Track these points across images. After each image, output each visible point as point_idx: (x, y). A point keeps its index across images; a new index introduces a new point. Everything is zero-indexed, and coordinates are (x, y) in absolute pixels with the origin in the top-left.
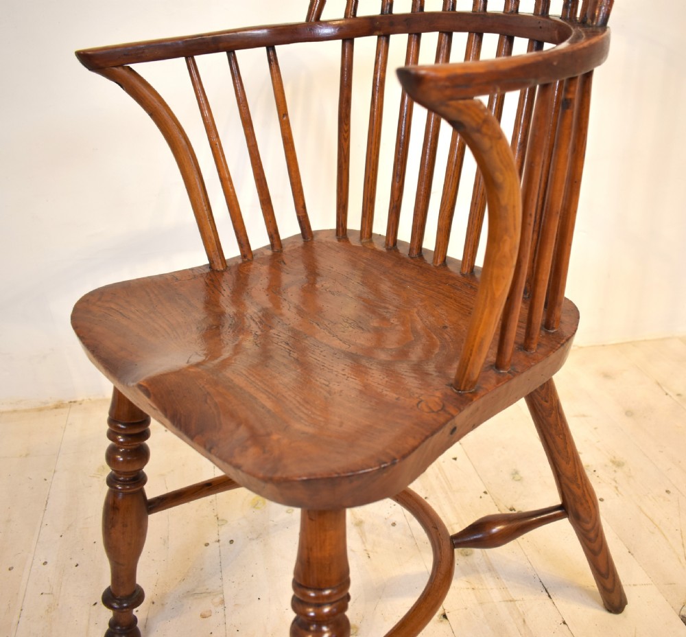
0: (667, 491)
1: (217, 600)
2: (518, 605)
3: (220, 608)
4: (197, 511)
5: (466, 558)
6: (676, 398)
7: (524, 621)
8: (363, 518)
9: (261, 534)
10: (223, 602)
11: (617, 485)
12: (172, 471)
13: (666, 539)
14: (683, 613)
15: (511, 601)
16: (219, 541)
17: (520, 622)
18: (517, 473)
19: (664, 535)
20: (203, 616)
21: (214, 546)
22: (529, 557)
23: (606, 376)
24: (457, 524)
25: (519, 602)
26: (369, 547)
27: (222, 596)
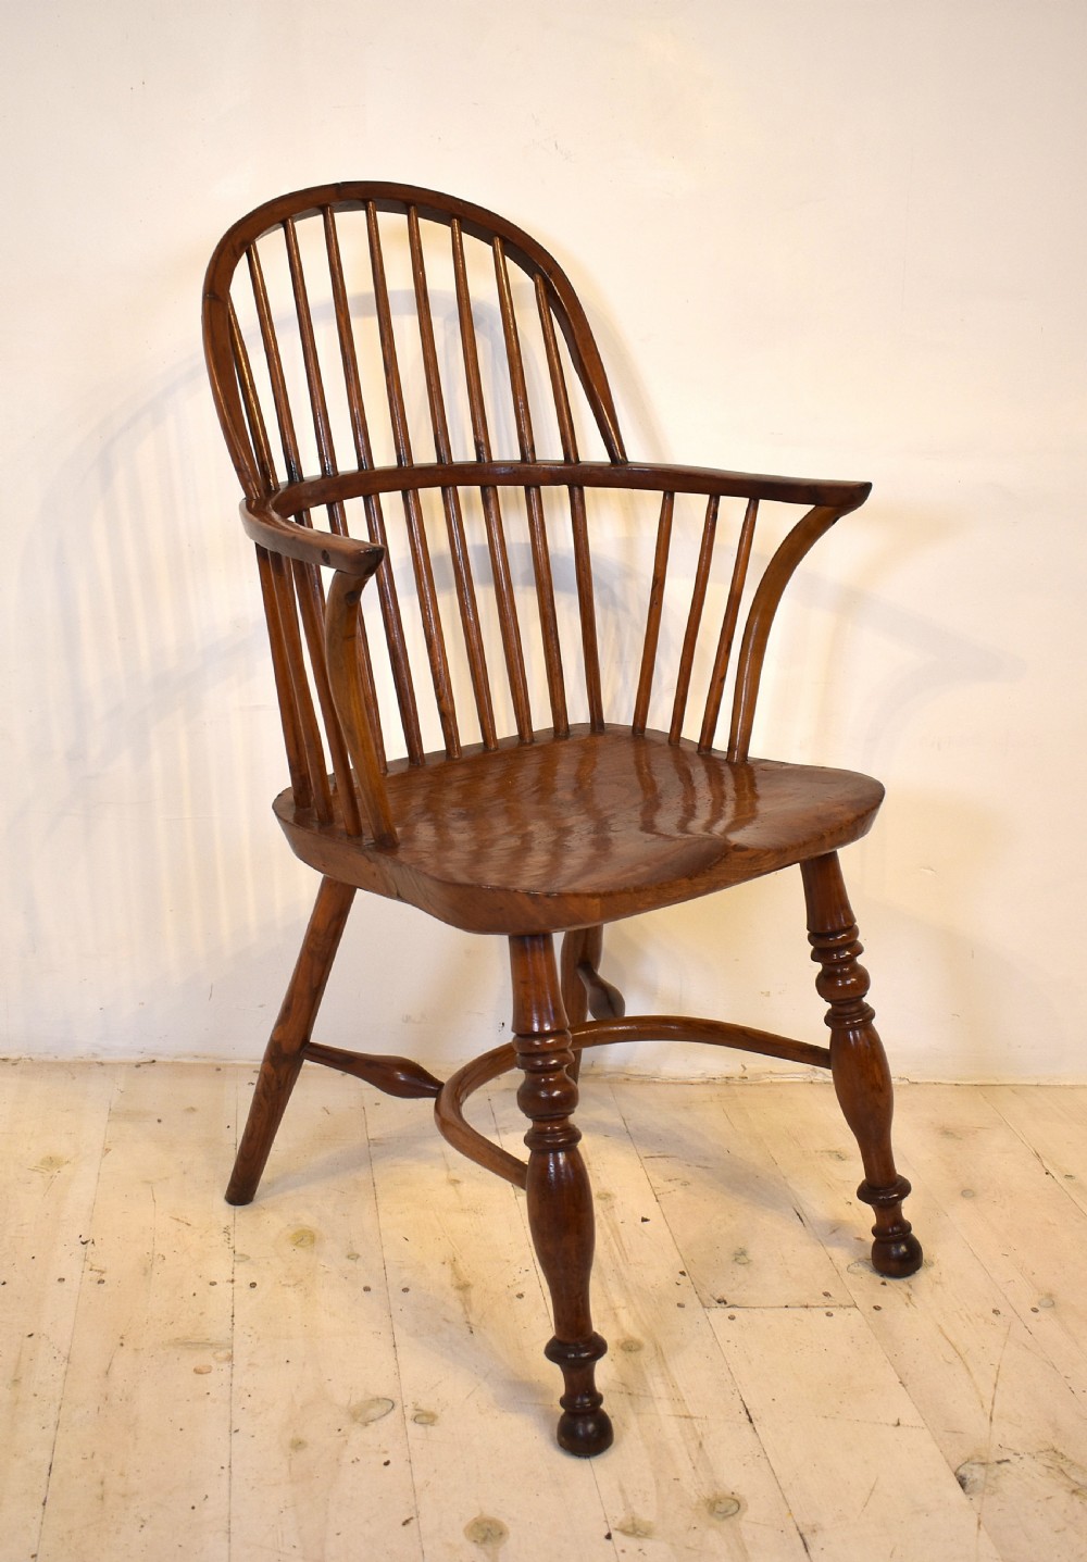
0: (995, 1312)
1: (222, 1354)
2: (696, 1424)
3: (226, 1366)
4: (201, 1237)
5: (629, 1354)
6: (1061, 1180)
7: (701, 1444)
8: (471, 1281)
9: (302, 1281)
10: (230, 1358)
11: (910, 1292)
12: (166, 1178)
13: (970, 1374)
14: (962, 1472)
15: (686, 1417)
16: (233, 1281)
17: (695, 1444)
18: (743, 1253)
19: (968, 1369)
20: (197, 1371)
21: (224, 1288)
22: (731, 1366)
23: (946, 1132)
24: (624, 1308)
25: (700, 1421)
26: (473, 1320)
27: (230, 1351)
